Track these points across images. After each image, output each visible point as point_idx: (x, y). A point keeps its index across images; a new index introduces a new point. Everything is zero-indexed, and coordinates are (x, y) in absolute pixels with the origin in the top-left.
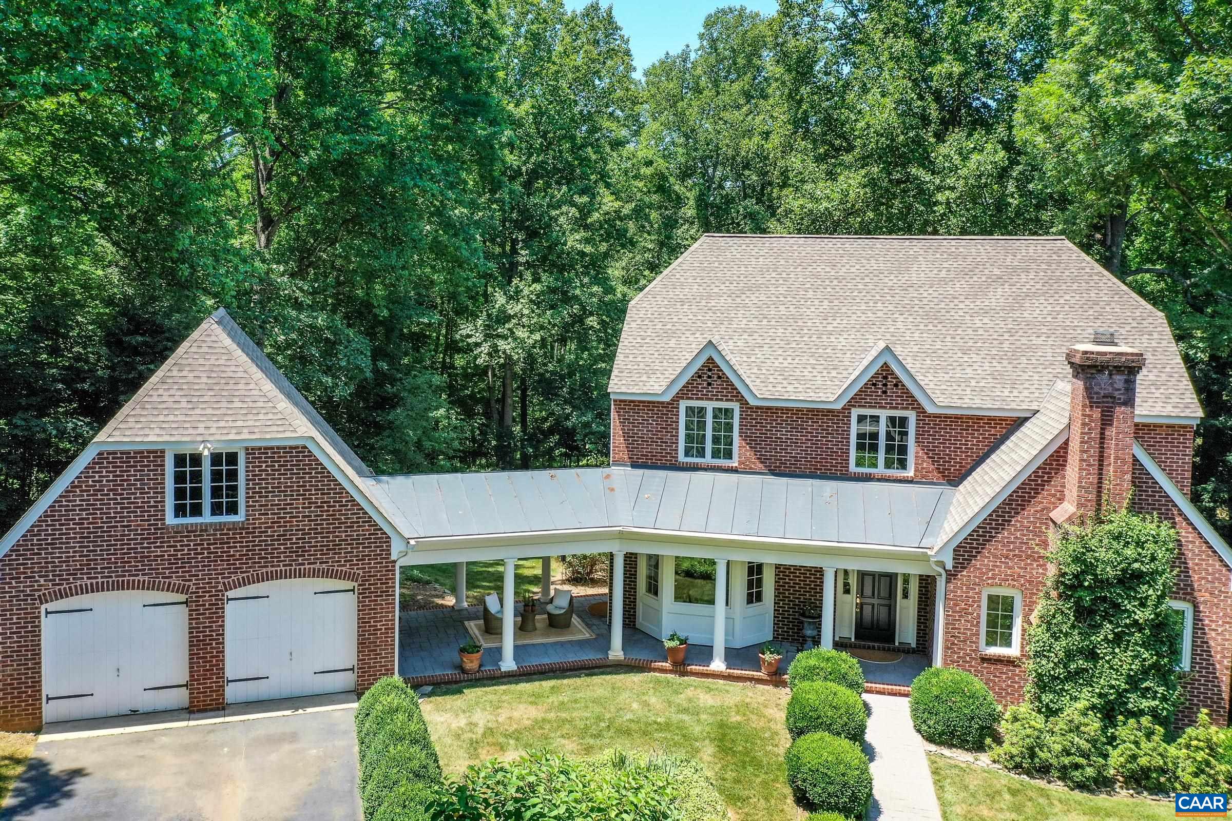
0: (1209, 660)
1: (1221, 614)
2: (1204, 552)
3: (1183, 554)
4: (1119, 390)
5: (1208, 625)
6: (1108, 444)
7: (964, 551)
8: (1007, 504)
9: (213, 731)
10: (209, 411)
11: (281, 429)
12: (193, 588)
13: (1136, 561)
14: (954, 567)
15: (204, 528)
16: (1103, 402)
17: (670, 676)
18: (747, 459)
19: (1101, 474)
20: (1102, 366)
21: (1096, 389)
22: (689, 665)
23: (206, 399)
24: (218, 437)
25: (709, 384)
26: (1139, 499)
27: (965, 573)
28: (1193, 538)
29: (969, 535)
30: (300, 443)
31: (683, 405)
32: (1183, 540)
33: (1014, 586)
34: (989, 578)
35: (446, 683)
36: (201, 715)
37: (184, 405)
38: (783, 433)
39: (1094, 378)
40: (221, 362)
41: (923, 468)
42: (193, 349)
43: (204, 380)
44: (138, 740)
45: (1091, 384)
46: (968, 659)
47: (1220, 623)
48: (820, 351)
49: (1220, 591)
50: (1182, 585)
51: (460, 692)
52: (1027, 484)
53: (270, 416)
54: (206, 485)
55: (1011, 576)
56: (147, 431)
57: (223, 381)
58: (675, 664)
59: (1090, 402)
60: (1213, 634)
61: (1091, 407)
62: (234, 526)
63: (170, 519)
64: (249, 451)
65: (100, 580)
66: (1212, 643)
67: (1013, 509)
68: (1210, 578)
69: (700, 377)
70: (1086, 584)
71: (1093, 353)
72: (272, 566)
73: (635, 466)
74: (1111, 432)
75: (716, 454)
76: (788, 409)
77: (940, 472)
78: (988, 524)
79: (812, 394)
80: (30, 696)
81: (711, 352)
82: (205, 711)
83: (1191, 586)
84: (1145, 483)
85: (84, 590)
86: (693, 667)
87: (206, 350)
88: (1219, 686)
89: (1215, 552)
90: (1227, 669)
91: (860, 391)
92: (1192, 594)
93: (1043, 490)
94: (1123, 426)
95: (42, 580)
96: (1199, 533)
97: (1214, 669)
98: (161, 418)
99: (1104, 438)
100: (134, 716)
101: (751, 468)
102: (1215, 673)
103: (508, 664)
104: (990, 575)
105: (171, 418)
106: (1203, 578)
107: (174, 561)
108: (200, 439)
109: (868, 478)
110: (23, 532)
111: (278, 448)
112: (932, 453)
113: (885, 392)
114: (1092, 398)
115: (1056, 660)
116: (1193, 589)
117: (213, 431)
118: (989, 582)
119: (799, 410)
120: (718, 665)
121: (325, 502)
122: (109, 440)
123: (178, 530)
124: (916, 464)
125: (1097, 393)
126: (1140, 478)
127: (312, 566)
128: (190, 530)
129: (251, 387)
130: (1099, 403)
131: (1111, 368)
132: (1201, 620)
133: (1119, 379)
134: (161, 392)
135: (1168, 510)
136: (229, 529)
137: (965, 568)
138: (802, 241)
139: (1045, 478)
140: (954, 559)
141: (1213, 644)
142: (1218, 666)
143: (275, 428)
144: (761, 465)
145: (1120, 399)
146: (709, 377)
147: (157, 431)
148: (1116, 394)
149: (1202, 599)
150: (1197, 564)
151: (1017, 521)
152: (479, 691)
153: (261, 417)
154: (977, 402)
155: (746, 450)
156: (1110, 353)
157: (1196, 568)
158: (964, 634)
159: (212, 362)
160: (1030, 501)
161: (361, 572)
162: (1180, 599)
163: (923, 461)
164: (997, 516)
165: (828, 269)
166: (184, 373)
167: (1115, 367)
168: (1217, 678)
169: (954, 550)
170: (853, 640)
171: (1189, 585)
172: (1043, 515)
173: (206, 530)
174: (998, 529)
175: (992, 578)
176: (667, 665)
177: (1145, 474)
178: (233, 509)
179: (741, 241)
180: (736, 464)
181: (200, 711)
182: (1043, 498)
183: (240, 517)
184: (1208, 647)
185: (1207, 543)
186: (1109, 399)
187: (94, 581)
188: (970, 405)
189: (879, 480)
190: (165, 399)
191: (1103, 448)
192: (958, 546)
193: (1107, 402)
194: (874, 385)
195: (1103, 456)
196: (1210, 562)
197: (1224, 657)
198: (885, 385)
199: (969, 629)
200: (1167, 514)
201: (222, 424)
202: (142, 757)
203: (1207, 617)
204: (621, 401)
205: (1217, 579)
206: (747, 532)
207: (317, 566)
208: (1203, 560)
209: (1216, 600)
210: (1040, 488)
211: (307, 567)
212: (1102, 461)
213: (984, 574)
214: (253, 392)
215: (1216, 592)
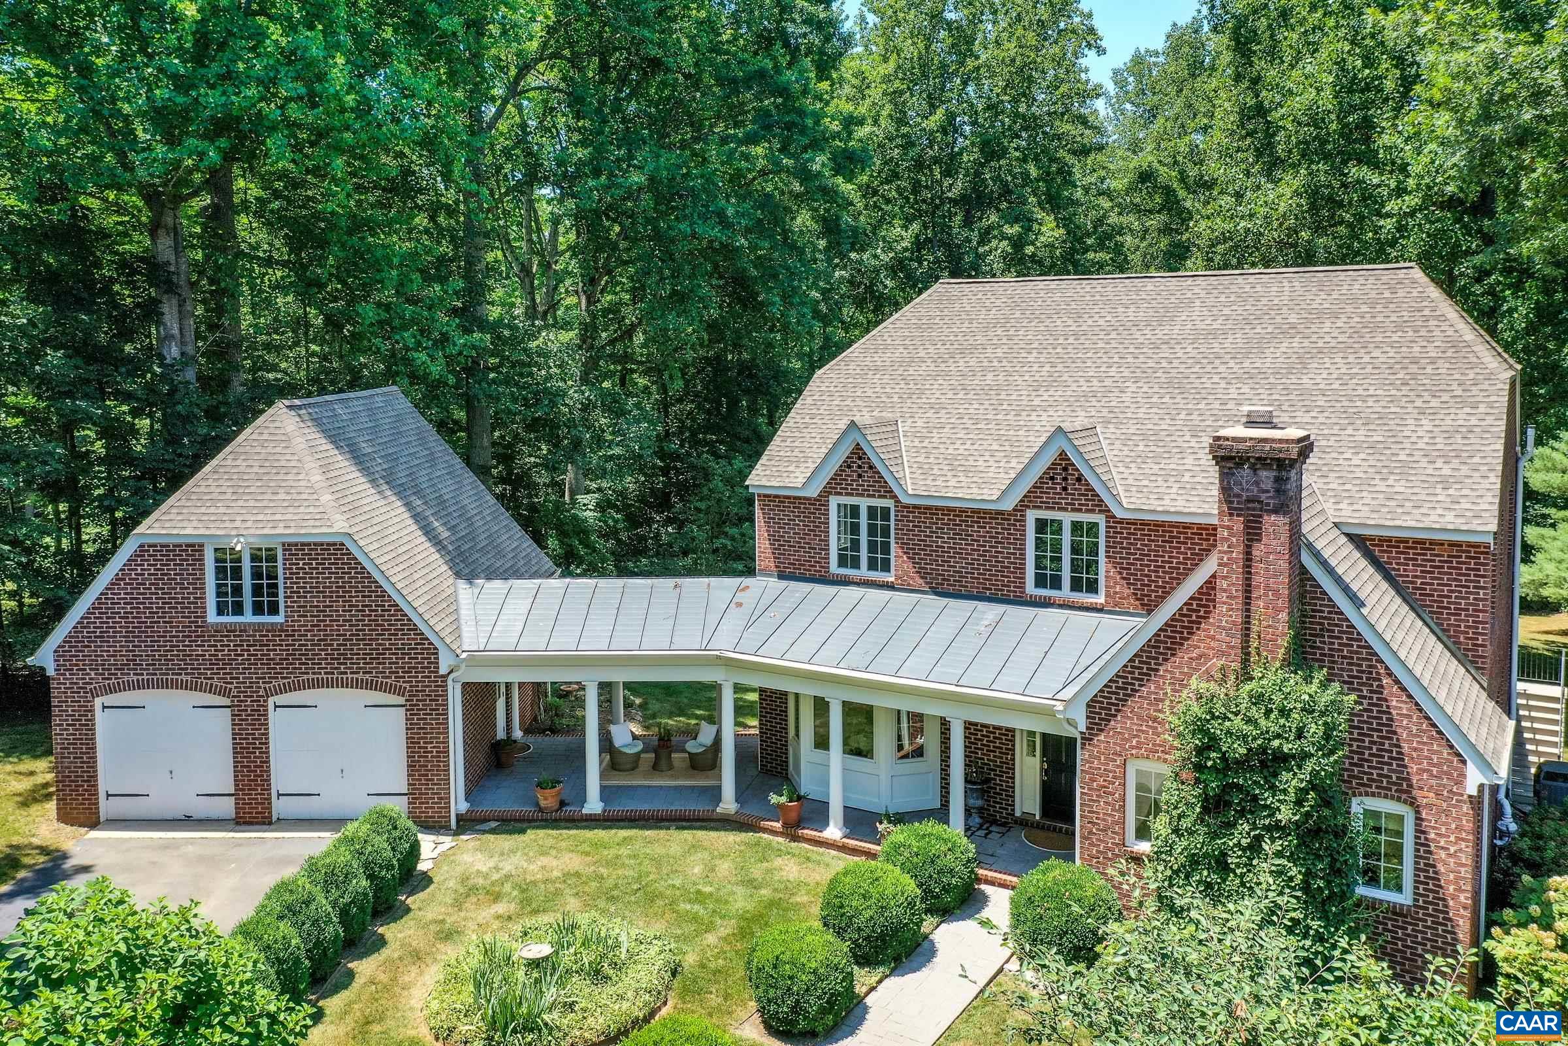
0: (1438, 892)
1: (1453, 826)
2: (1424, 731)
3: (1395, 733)
4: (1268, 491)
5: (1434, 840)
6: (1257, 568)
7: (1101, 708)
8: (1154, 647)
9: (240, 845)
10: (251, 503)
11: (318, 523)
12: (234, 692)
13: (1278, 736)
14: (1088, 728)
15: (244, 628)
16: (1248, 509)
17: (780, 839)
18: (906, 573)
19: (1248, 610)
20: (1241, 458)
21: (1236, 490)
22: (804, 828)
23: (252, 490)
24: (252, 531)
25: (860, 476)
26: (1330, 649)
27: (1102, 738)
28: (1408, 710)
29: (1106, 686)
30: (337, 539)
31: (834, 501)
32: (1394, 712)
33: (1165, 761)
34: (1132, 747)
35: (515, 820)
36: (247, 827)
37: (228, 496)
38: (944, 540)
39: (1233, 474)
40: (278, 450)
41: (1116, 593)
42: (254, 436)
43: (256, 470)
44: (166, 846)
45: (1229, 482)
46: (1110, 855)
47: (1452, 838)
48: (1011, 432)
49: (1450, 791)
50: (1394, 779)
51: (522, 831)
52: (1177, 620)
53: (311, 509)
54: (247, 582)
55: (1160, 746)
56: (185, 524)
57: (274, 471)
58: (785, 825)
59: (1229, 508)
60: (1443, 854)
61: (1231, 515)
62: (272, 627)
63: (212, 617)
64: (287, 547)
65: (145, 677)
66: (1441, 868)
67: (1161, 654)
68: (1435, 770)
69: (849, 467)
70: (1210, 763)
71: (1227, 439)
72: (314, 673)
73: (782, 576)
74: (1258, 551)
75: (872, 566)
76: (950, 509)
77: (1137, 599)
78: (1130, 672)
79: (975, 490)
80: (86, 790)
81: (856, 436)
82: (251, 823)
83: (1408, 780)
84: (1336, 625)
85: (130, 686)
86: (806, 831)
87: (265, 437)
88: (1454, 933)
89: (1440, 733)
90: (1465, 908)
91: (1034, 487)
92: (1410, 792)
93: (1198, 629)
94: (1274, 543)
95: (93, 673)
96: (1417, 704)
97: (1446, 906)
98: (203, 510)
99: (1251, 560)
100: (187, 822)
101: (909, 585)
102: (1447, 913)
103: (594, 805)
104: (1134, 743)
105: (212, 510)
106: (1424, 771)
107: (214, 661)
108: (234, 533)
109: (1046, 603)
110: (74, 624)
111: (315, 544)
112: (1126, 572)
113: (1065, 489)
114: (1232, 502)
115: (1175, 867)
116: (1410, 786)
117: (249, 524)
118: (1134, 752)
119: (963, 510)
120: (834, 831)
121: (367, 606)
122: (149, 532)
123: (218, 629)
124: (1107, 587)
125: (1239, 496)
126: (1330, 619)
127: (355, 676)
128: (230, 629)
129: (300, 477)
130: (1241, 509)
131: (1252, 460)
132: (1424, 832)
133: (1267, 477)
134: (210, 482)
135: (1371, 666)
136: (216, 631)
137: (1102, 730)
138: (1053, 285)
139: (1202, 613)
140: (1088, 717)
141: (1443, 870)
142: (1451, 903)
143: (311, 523)
144: (921, 581)
145: (1268, 504)
146: (860, 467)
147: (195, 524)
148: (1263, 497)
149: (1425, 801)
150: (1415, 749)
151: (1166, 671)
152: (541, 833)
153: (302, 510)
154: (1180, 505)
155: (903, 562)
156: (1251, 439)
157: (1415, 755)
158: (1104, 820)
159: (269, 450)
160: (1182, 644)
161: (407, 685)
162: (1392, 798)
163: (1116, 583)
164: (1140, 662)
165: (1070, 322)
166: (238, 462)
167: (1259, 459)
168: (1450, 920)
169: (1088, 706)
170: (1037, 817)
171: (1403, 779)
172: (1200, 664)
173: (245, 631)
174: (1142, 680)
175: (1137, 748)
176: (777, 825)
177: (1336, 613)
178: (274, 609)
179: (980, 287)
180: (892, 579)
181: (246, 823)
182: (1200, 640)
183: (279, 619)
184: (1436, 873)
185: (1428, 718)
186: (1256, 505)
187: (140, 678)
188: (1168, 508)
189: (1061, 606)
190: (212, 489)
191: (1250, 573)
192: (1092, 700)
193: (1254, 509)
194: (1052, 478)
195: (1250, 585)
196: (1435, 747)
197: (1460, 890)
198: (1065, 479)
199: (1110, 815)
200: (1371, 673)
201: (260, 517)
202: (154, 863)
203: (1434, 828)
204: (765, 496)
205: (1446, 773)
206: (854, 666)
207: (360, 676)
208: (1424, 744)
209: (1445, 805)
210: (1195, 626)
211: (350, 676)
212: (1250, 592)
213: (1127, 740)
214: (302, 483)
215: (1445, 793)
